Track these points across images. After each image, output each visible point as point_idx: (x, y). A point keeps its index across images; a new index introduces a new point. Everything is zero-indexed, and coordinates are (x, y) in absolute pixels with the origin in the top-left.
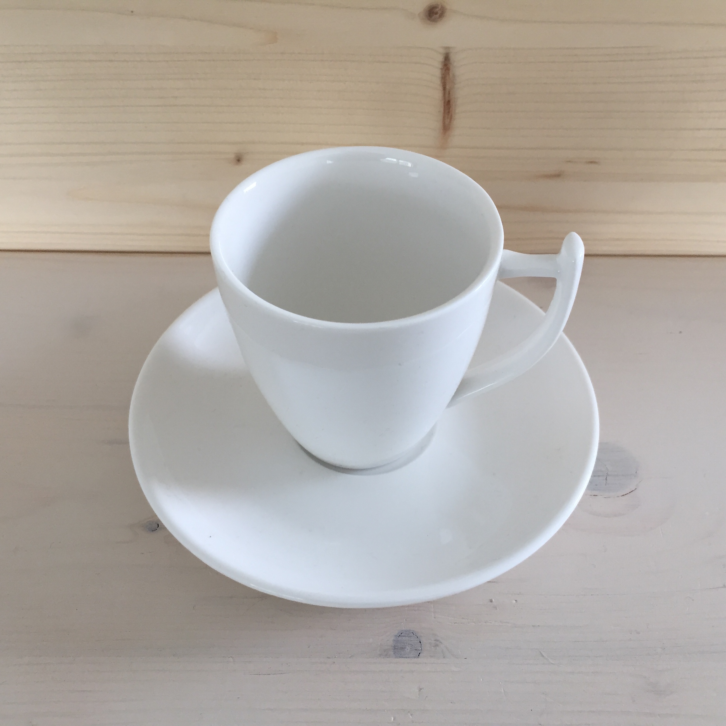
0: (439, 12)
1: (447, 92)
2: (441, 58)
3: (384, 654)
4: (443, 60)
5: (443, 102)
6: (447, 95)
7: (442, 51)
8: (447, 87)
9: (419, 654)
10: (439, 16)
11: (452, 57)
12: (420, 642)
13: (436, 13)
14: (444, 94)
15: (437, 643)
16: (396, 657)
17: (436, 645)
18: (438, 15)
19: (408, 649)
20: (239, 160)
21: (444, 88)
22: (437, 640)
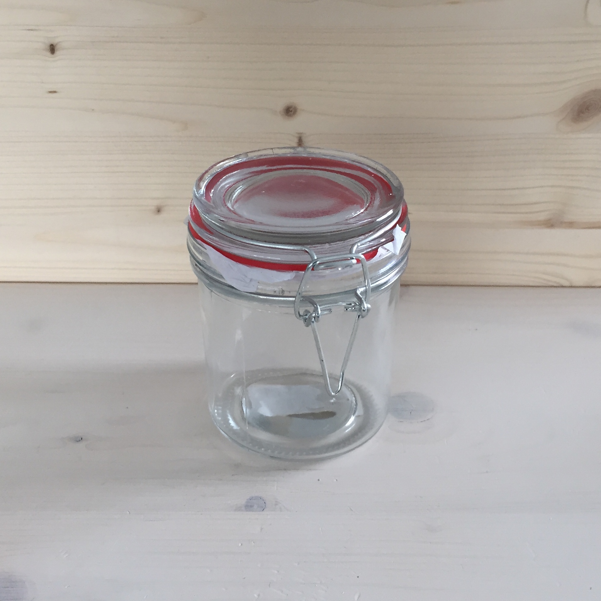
0: (293, 111)
2: (296, 140)
3: (238, 509)
4: (298, 141)
7: (297, 135)
9: (264, 509)
11: (304, 139)
12: (265, 503)
13: (291, 111)
15: (277, 503)
16: (247, 511)
17: (276, 505)
18: (292, 113)
19: (255, 507)
20: (159, 210)
22: (276, 502)
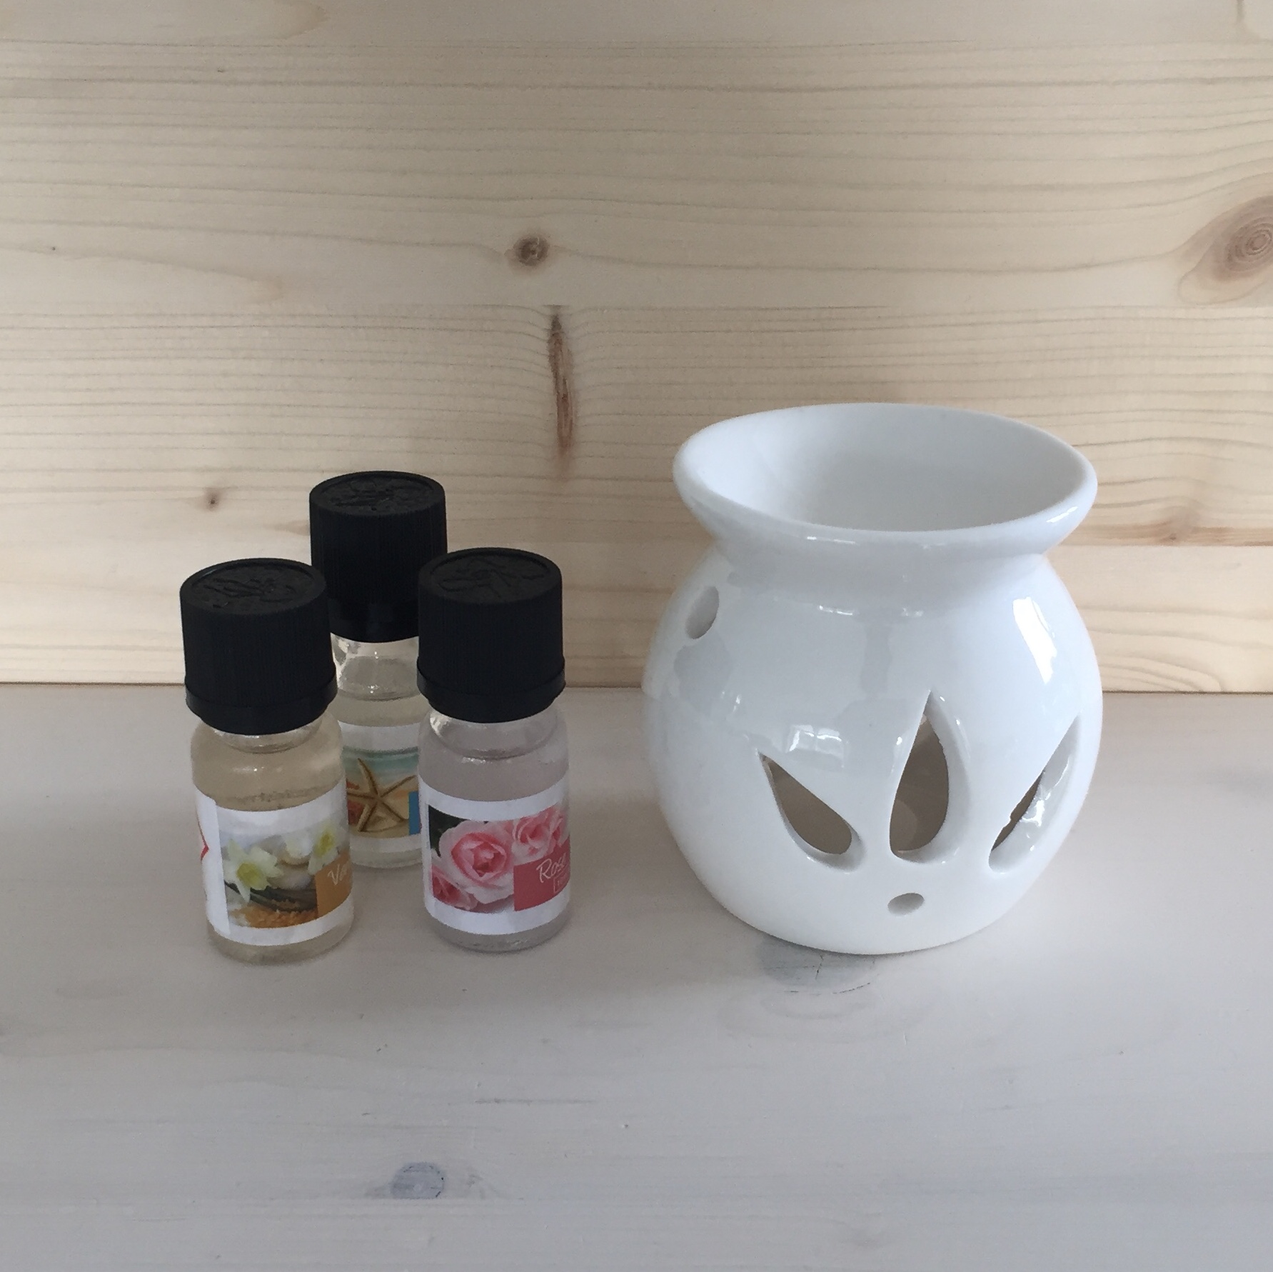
0: (538, 250)
1: (561, 383)
2: (547, 324)
4: (551, 327)
5: (555, 398)
6: (561, 387)
7: (548, 312)
8: (561, 372)
9: (439, 1193)
10: (538, 256)
11: (564, 322)
12: (442, 1179)
13: (534, 252)
14: (557, 384)
15: (473, 1180)
16: (396, 1197)
17: (471, 1183)
19: (418, 1188)
20: (213, 501)
21: (556, 376)
22: (472, 1176)
